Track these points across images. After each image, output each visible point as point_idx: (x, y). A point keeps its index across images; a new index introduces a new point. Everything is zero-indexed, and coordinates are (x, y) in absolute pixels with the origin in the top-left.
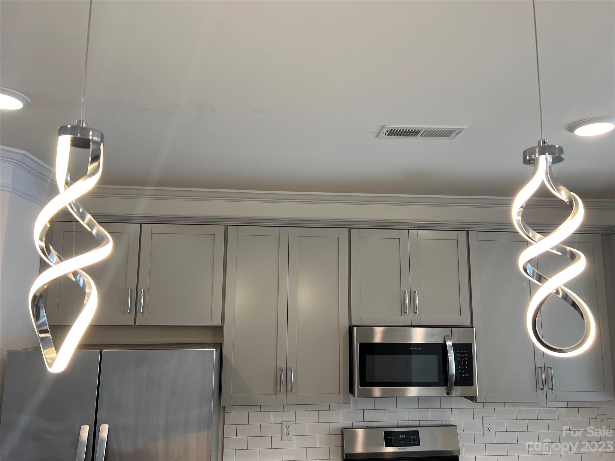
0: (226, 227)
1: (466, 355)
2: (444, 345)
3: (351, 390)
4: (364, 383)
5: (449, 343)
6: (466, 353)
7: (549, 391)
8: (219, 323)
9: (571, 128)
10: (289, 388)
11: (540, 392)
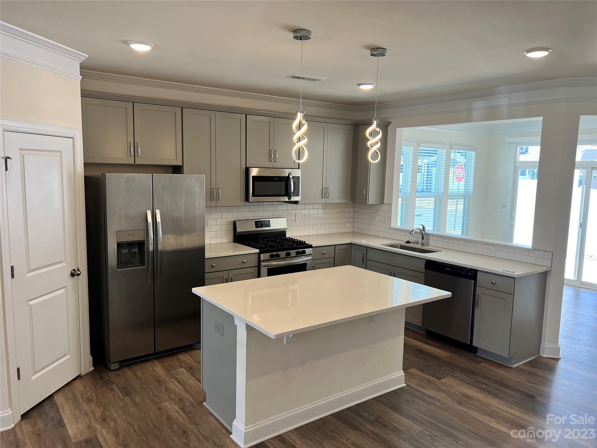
0: (182, 108)
1: (297, 182)
2: (288, 177)
3: (247, 199)
4: (254, 195)
5: (291, 176)
6: (297, 181)
7: (327, 198)
8: (181, 164)
9: (359, 85)
10: (218, 199)
11: (323, 199)
